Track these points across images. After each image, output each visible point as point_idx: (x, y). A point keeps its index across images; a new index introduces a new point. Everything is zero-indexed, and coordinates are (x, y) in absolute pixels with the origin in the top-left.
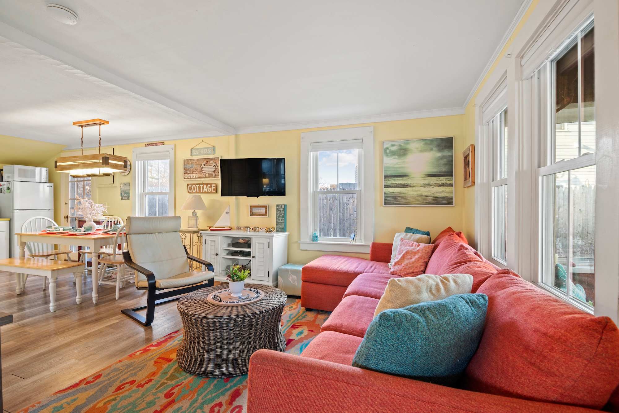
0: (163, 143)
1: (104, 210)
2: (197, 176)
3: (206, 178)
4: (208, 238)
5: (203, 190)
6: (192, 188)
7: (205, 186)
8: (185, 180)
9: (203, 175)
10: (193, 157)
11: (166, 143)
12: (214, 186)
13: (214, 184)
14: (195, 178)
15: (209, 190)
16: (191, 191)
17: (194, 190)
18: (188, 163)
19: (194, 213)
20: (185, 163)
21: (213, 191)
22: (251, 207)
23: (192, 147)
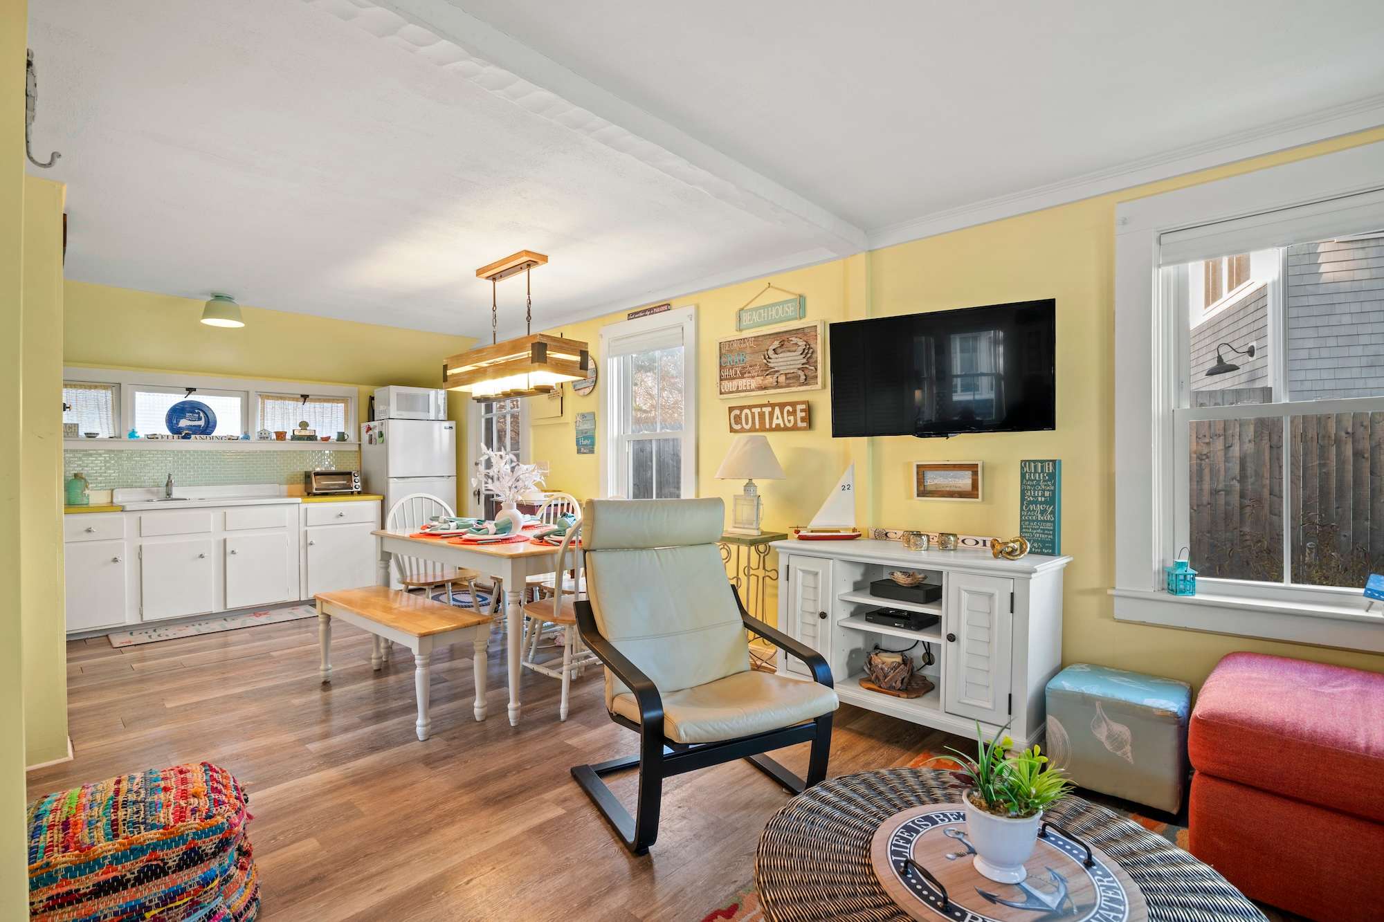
0: (667, 307)
1: (538, 480)
2: (754, 383)
3: (781, 387)
4: (796, 563)
5: (771, 423)
6: (740, 418)
7: (777, 410)
8: (722, 396)
9: (770, 380)
10: (744, 332)
11: (673, 303)
12: (802, 411)
13: (802, 403)
14: (749, 391)
15: (789, 421)
16: (737, 427)
17: (747, 424)
18: (730, 351)
19: (749, 486)
20: (723, 351)
21: (800, 424)
22: (922, 470)
23: (742, 307)
